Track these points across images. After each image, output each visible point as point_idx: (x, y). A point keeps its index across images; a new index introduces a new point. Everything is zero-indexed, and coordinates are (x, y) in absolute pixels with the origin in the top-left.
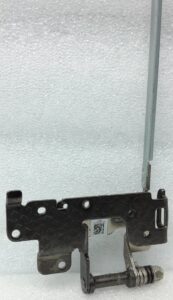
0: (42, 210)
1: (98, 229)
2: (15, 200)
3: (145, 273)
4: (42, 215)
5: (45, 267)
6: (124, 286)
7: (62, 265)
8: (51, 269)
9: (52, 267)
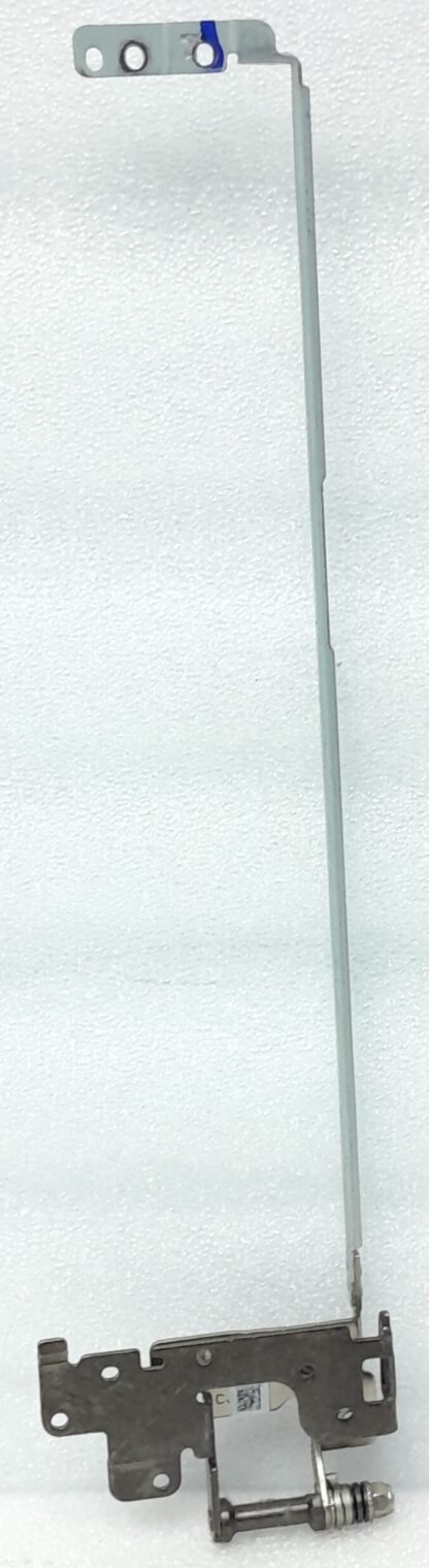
0: (110, 1373)
1: (247, 1402)
2: (51, 1357)
3: (348, 1499)
4: (111, 1382)
5: (126, 1486)
6: (307, 1525)
7: (161, 1481)
8: (139, 1490)
9: (139, 1485)
